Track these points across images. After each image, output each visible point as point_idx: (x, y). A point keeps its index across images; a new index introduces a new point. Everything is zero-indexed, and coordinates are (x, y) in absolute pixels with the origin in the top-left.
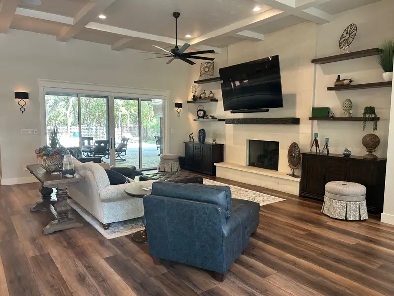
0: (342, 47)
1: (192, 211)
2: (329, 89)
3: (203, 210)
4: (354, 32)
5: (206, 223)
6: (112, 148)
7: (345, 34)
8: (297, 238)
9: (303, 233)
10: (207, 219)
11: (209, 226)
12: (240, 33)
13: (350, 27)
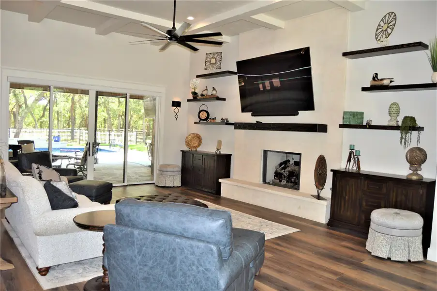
0: (379, 40)
1: (174, 250)
2: (364, 89)
3: (190, 250)
4: (394, 22)
5: (194, 268)
6: (89, 155)
7: (382, 24)
8: (325, 285)
9: (334, 277)
10: (196, 262)
11: (199, 272)
12: (253, 17)
13: (387, 16)
